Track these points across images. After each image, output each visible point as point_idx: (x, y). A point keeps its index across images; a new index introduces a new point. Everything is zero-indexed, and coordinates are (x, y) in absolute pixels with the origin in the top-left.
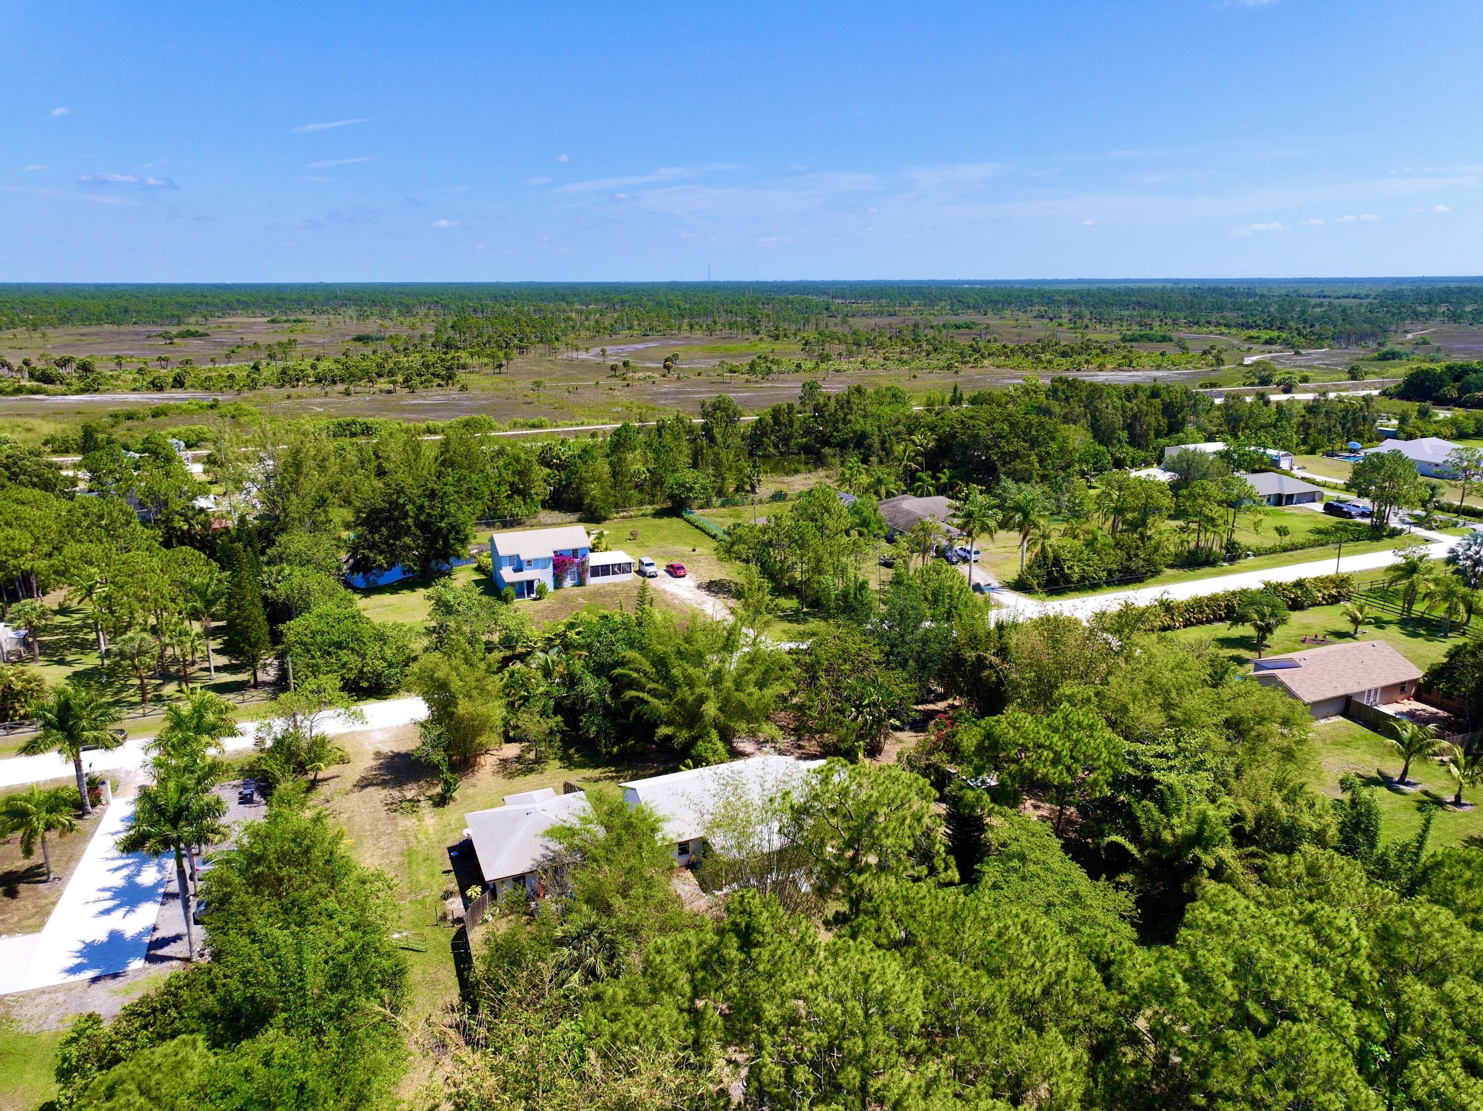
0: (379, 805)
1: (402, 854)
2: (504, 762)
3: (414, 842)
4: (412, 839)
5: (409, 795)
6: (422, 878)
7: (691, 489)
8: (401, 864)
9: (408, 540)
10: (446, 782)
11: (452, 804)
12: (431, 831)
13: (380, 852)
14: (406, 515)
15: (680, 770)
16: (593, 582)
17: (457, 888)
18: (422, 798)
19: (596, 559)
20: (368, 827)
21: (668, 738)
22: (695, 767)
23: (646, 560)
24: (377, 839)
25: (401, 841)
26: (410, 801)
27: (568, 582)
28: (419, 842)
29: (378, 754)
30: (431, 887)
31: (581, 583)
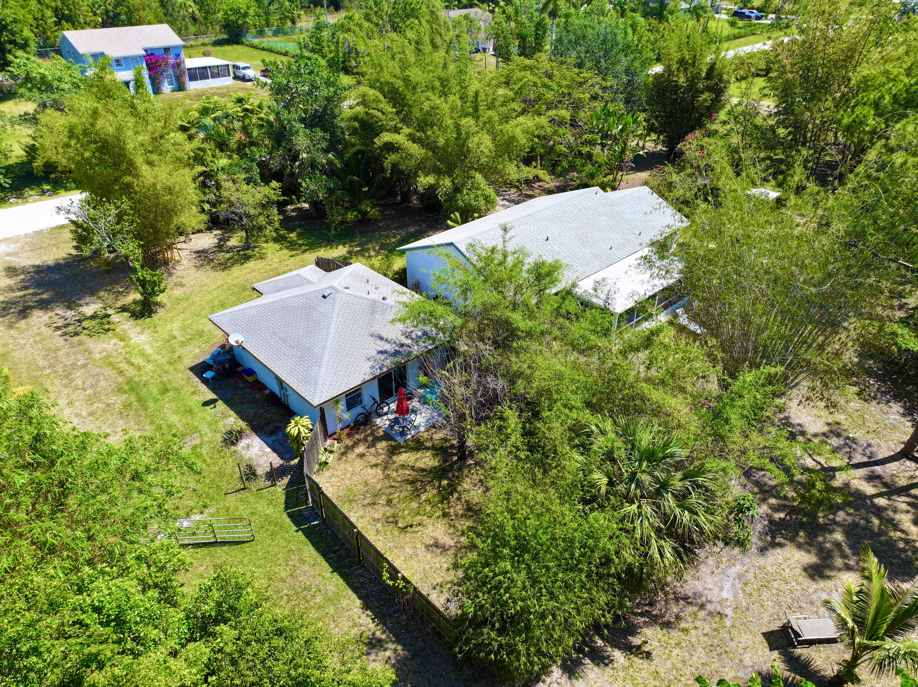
0: (45, 330)
1: (120, 390)
2: (201, 254)
3: (131, 371)
4: (124, 366)
5: (89, 310)
6: (174, 419)
7: (246, 15)
8: (127, 406)
10: (143, 283)
11: (161, 312)
12: (149, 350)
13: (81, 395)
15: (448, 227)
16: (193, 86)
17: (242, 424)
18: (110, 311)
19: (190, 63)
20: (42, 363)
21: (432, 189)
22: (465, 220)
23: (242, 64)
24: (68, 376)
25: (108, 371)
26: (93, 317)
27: (167, 88)
28: (139, 368)
29: (11, 270)
30: (196, 430)
31: (180, 87)
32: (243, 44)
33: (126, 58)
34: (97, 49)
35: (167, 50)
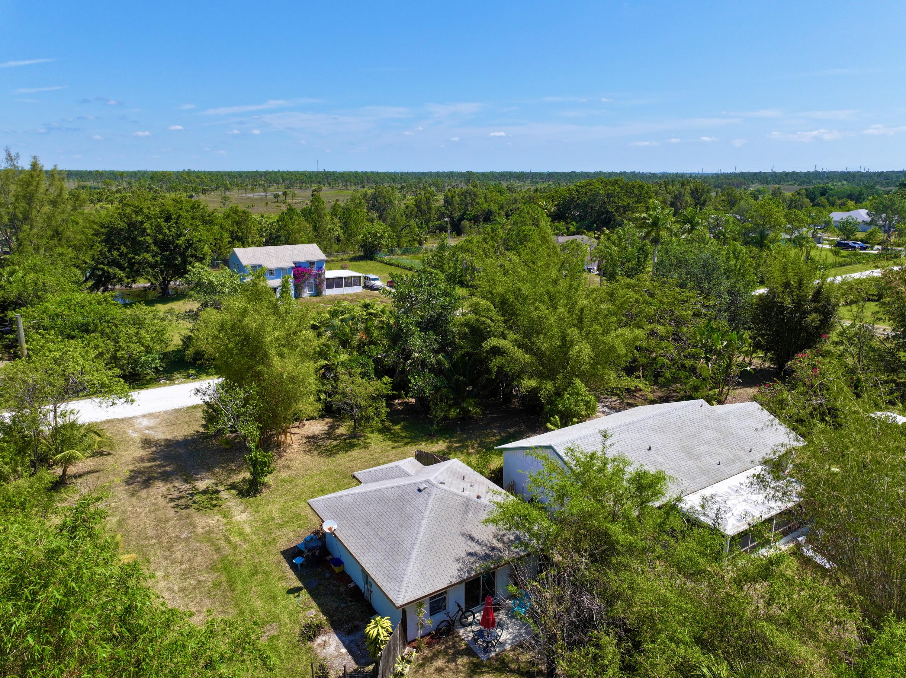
0: (162, 502)
1: (213, 568)
3: (227, 549)
4: (222, 543)
5: (202, 485)
6: (258, 604)
8: (217, 585)
9: (148, 256)
10: (255, 463)
11: (266, 493)
12: (247, 529)
13: (177, 569)
14: (144, 232)
15: (547, 430)
16: (329, 292)
17: (323, 618)
18: (221, 488)
19: (329, 274)
20: (151, 533)
23: (372, 276)
24: (170, 548)
25: (207, 547)
26: (204, 492)
27: (306, 293)
28: (235, 547)
29: (147, 443)
30: (277, 619)
31: (318, 293)
32: (375, 260)
33: (278, 270)
34: (256, 262)
35: (312, 263)
